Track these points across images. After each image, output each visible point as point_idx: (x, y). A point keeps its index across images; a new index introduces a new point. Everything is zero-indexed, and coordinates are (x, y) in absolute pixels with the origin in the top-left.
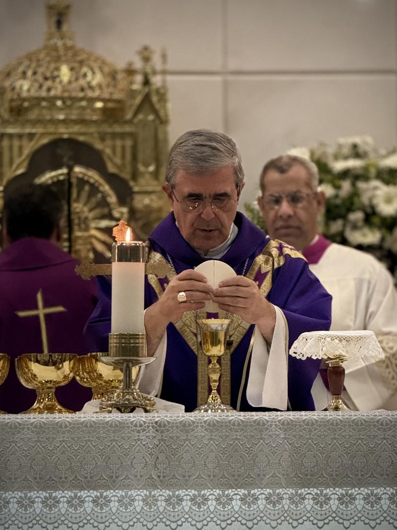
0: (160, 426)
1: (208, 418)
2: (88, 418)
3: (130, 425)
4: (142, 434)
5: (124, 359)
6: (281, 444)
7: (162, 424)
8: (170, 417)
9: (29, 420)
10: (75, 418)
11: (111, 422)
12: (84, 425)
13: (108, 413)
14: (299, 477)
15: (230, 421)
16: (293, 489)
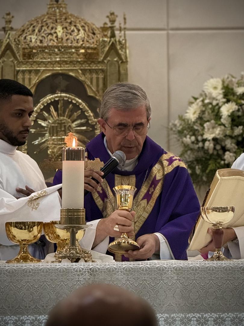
0: (93, 271)
1: (125, 266)
2: (45, 266)
3: (73, 271)
4: (81, 277)
5: (70, 226)
6: (175, 283)
7: (95, 270)
8: (100, 265)
9: (5, 268)
10: (36, 266)
11: (60, 268)
12: (42, 271)
13: (59, 262)
14: (187, 306)
15: (140, 268)
16: (183, 314)
